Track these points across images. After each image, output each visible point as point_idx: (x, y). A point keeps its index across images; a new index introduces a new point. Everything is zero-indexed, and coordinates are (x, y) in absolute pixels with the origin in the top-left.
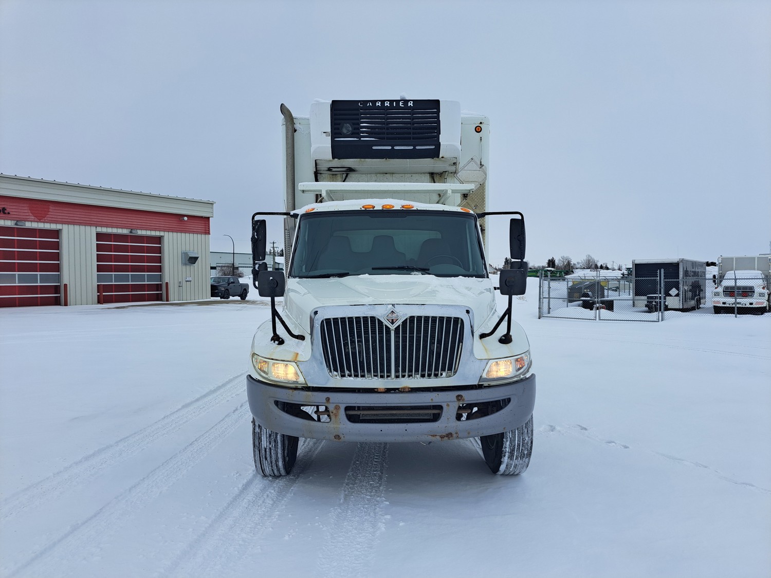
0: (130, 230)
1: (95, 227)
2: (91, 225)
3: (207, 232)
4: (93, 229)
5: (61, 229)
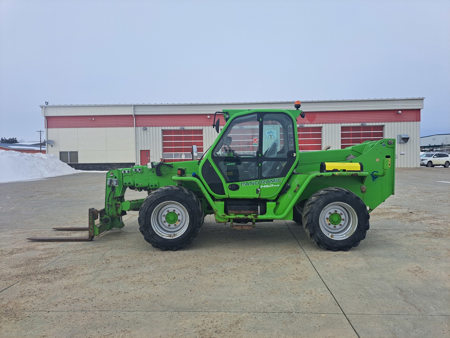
0: (362, 123)
3: (418, 119)
4: (339, 124)
5: (322, 127)
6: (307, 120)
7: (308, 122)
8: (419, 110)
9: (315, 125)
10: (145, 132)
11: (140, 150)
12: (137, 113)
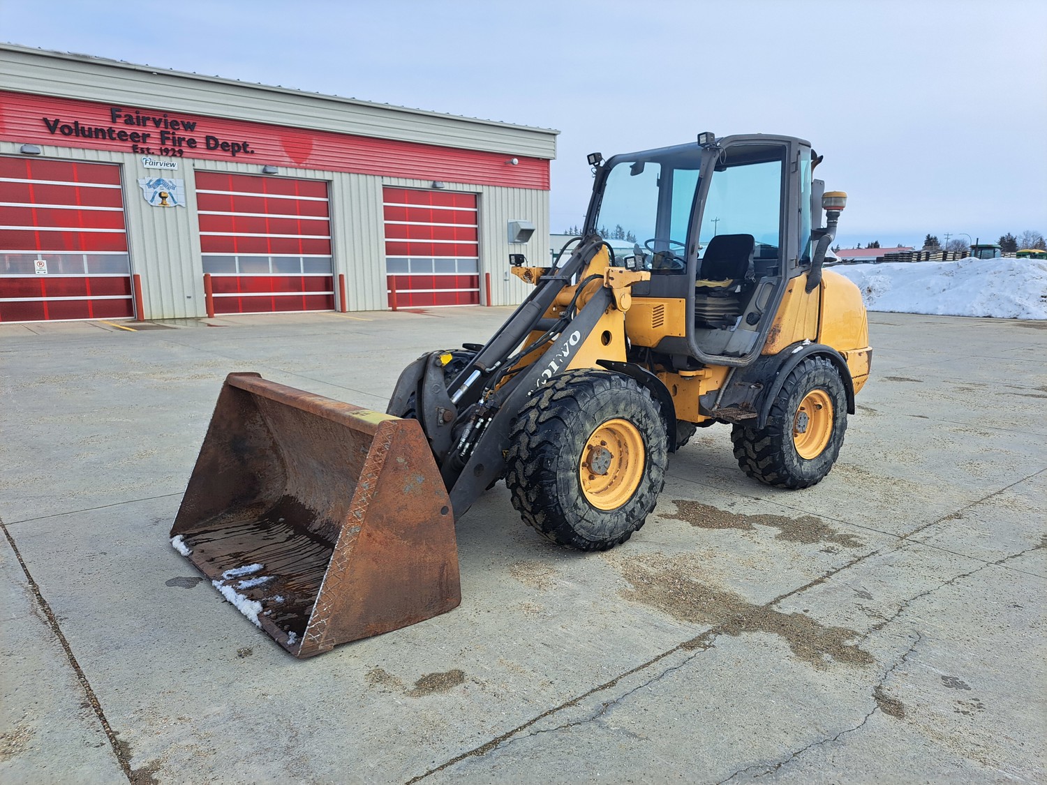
0: (432, 182)
1: (381, 177)
2: (374, 173)
3: (546, 186)
4: (378, 179)
5: (331, 181)
6: (285, 154)
7: (288, 159)
8: (548, 160)
9: (310, 175)
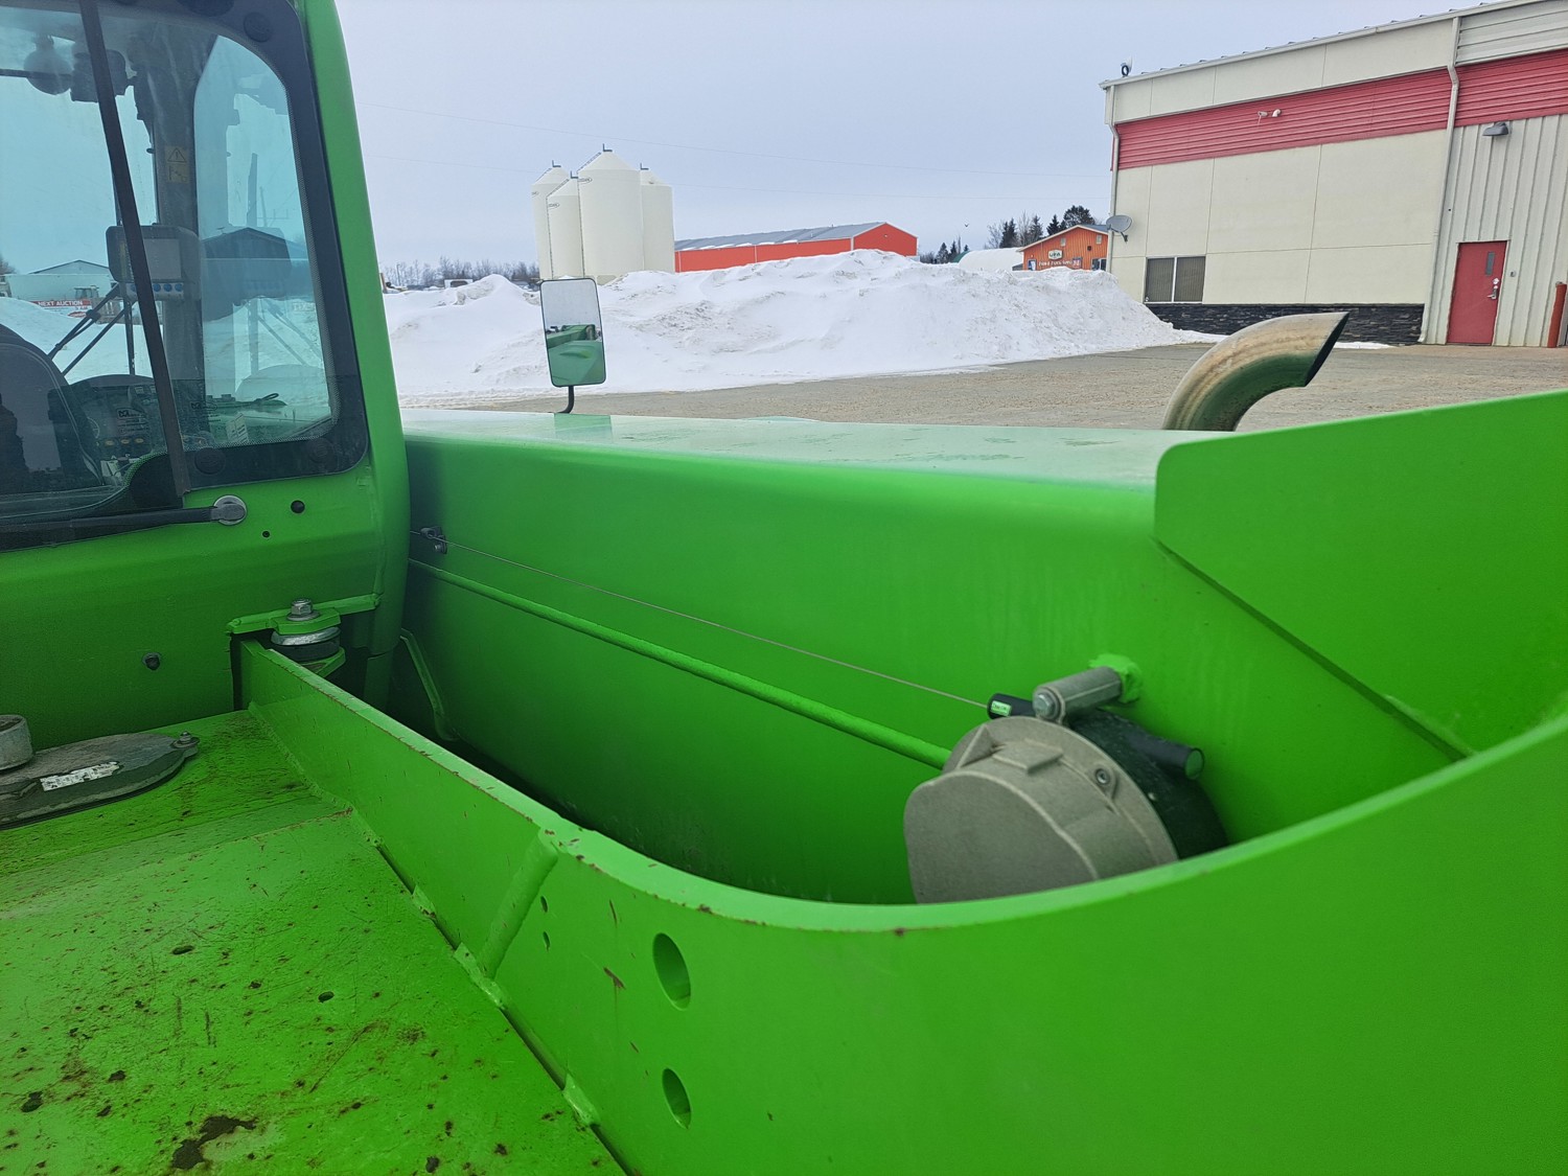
10: (1501, 147)
11: (1461, 244)
12: (1473, 56)
